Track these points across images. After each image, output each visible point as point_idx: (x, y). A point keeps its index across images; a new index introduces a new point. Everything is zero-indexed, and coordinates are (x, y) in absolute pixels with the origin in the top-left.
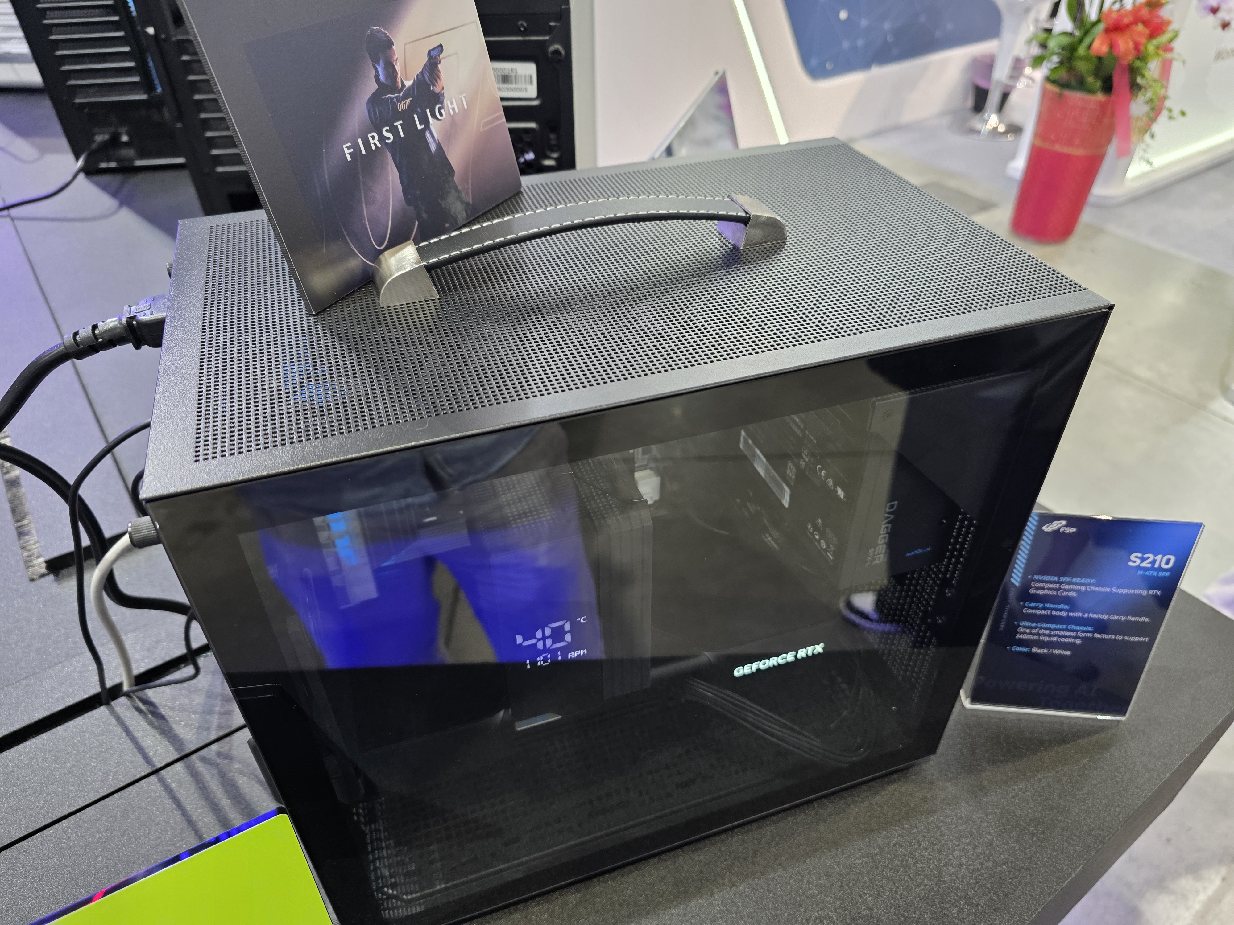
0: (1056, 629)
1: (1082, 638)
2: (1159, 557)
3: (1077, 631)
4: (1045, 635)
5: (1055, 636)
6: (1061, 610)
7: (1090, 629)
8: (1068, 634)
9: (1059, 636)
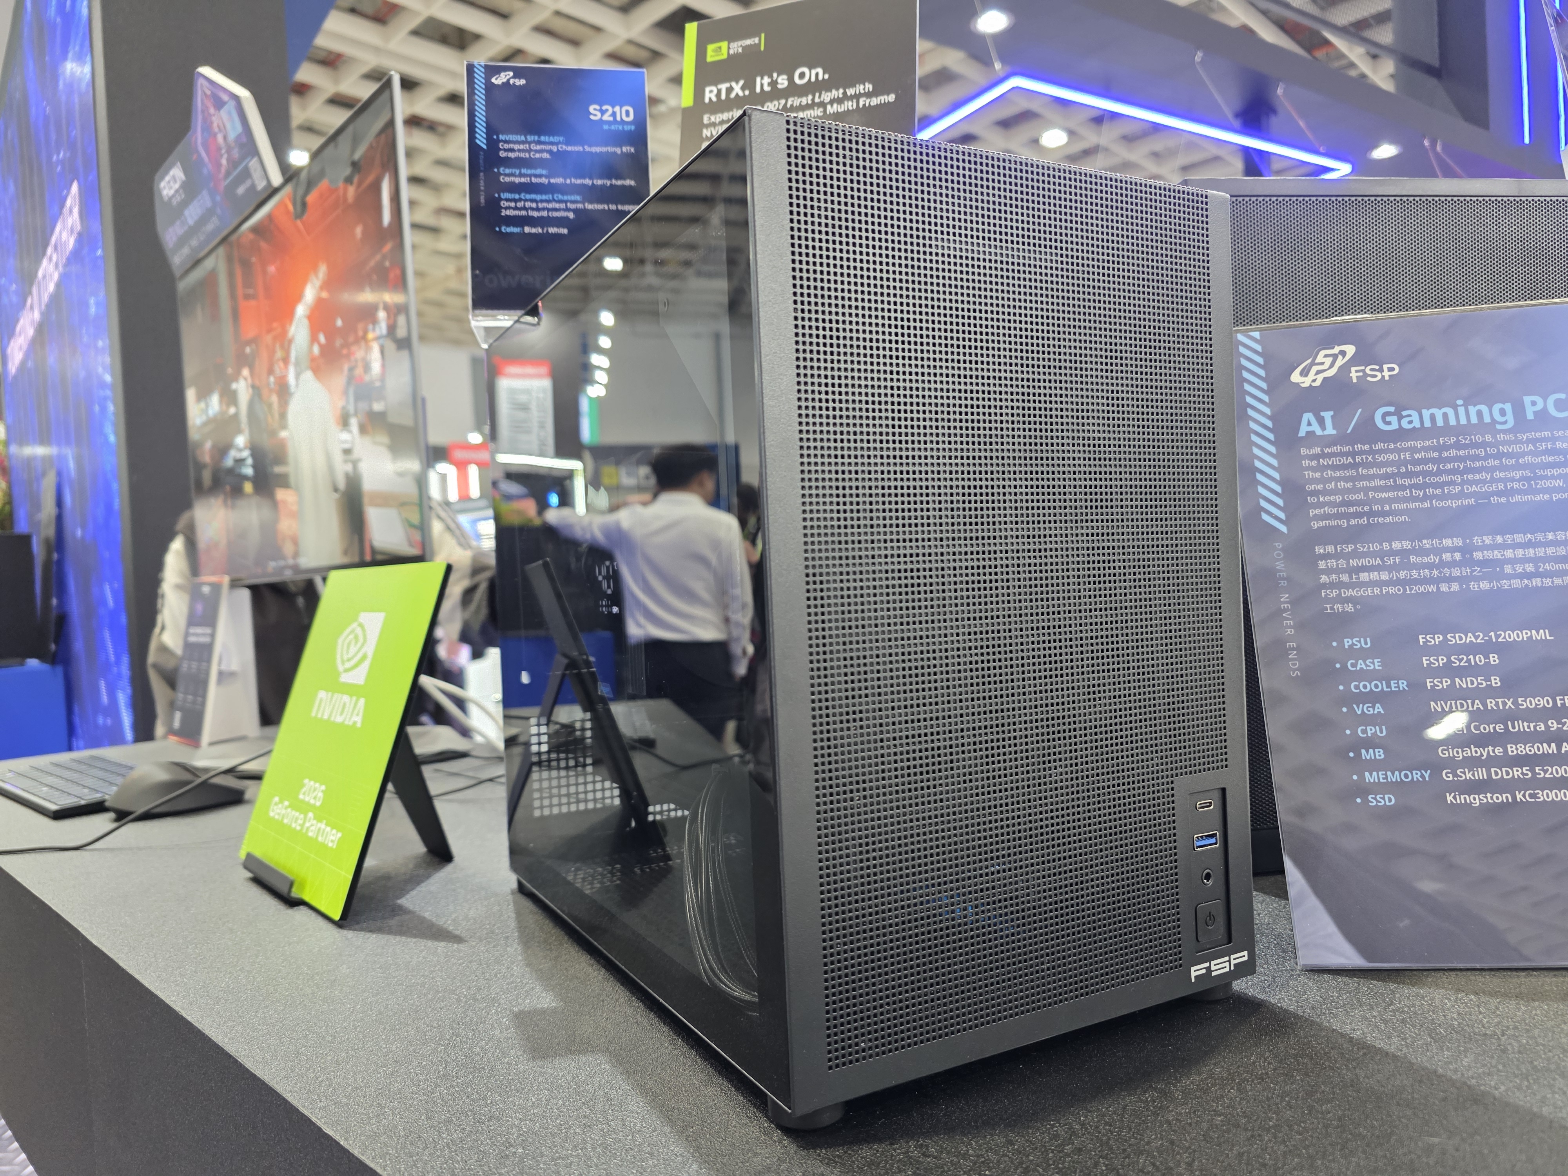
0: (542, 201)
1: (575, 211)
2: (617, 109)
3: (566, 202)
4: (532, 209)
5: (543, 209)
6: (540, 176)
7: (578, 198)
8: (557, 206)
9: (549, 210)
